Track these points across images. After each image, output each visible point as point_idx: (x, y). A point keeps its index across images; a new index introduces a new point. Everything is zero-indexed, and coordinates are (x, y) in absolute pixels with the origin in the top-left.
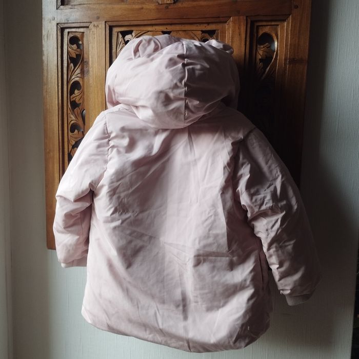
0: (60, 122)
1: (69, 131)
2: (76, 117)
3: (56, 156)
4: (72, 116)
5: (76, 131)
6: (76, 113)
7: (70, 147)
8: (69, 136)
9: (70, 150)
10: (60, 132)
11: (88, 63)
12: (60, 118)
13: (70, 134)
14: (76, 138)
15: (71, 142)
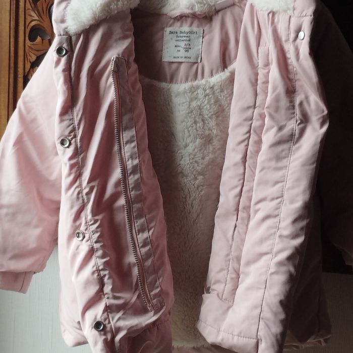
0: (13, 23)
1: (27, 38)
2: (39, 15)
3: (5, 79)
4: (33, 14)
5: (39, 39)
6: (40, 9)
7: (28, 66)
8: (26, 46)
9: (27, 70)
10: (12, 40)
12: (13, 16)
13: (28, 43)
14: (38, 51)
15: (29, 57)
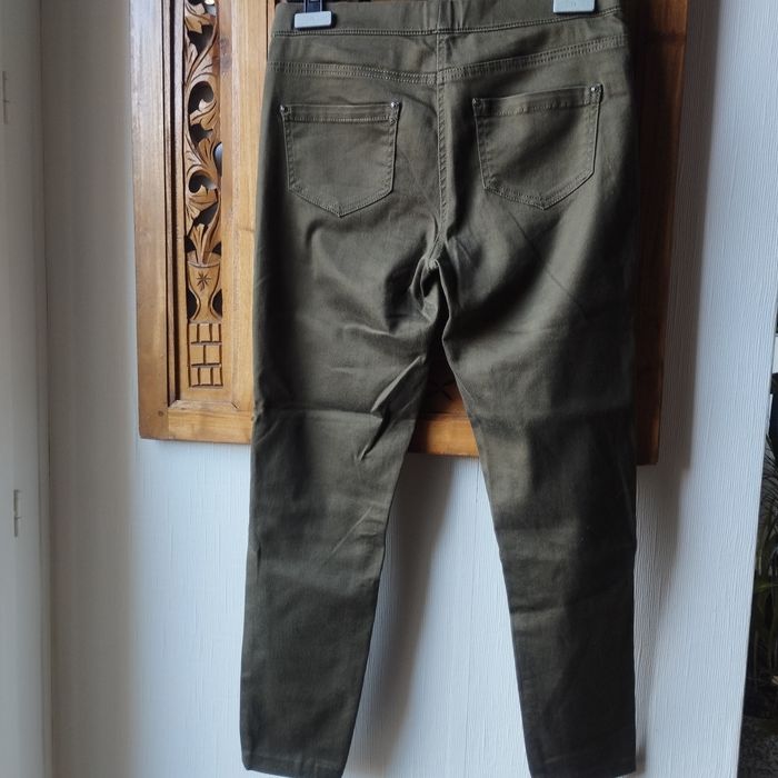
0: (168, 170)
1: (187, 188)
2: (202, 159)
3: (161, 240)
4: (193, 157)
5: (202, 188)
6: (202, 151)
7: (190, 223)
8: (187, 199)
9: (188, 229)
10: (169, 190)
11: (228, 43)
12: (169, 161)
13: (189, 194)
14: (202, 204)
15: (190, 212)
